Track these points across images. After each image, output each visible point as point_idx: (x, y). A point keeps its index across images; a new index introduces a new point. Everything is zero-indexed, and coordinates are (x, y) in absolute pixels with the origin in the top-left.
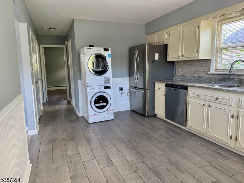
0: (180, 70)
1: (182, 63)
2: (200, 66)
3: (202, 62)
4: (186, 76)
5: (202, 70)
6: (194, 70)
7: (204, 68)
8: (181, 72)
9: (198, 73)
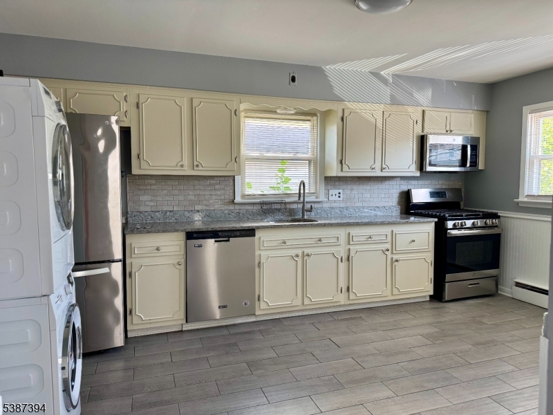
0: (144, 198)
1: (154, 182)
2: (209, 188)
3: (213, 182)
4: (171, 211)
5: (214, 197)
6: (192, 198)
7: (218, 193)
8: (147, 203)
9: (205, 202)
